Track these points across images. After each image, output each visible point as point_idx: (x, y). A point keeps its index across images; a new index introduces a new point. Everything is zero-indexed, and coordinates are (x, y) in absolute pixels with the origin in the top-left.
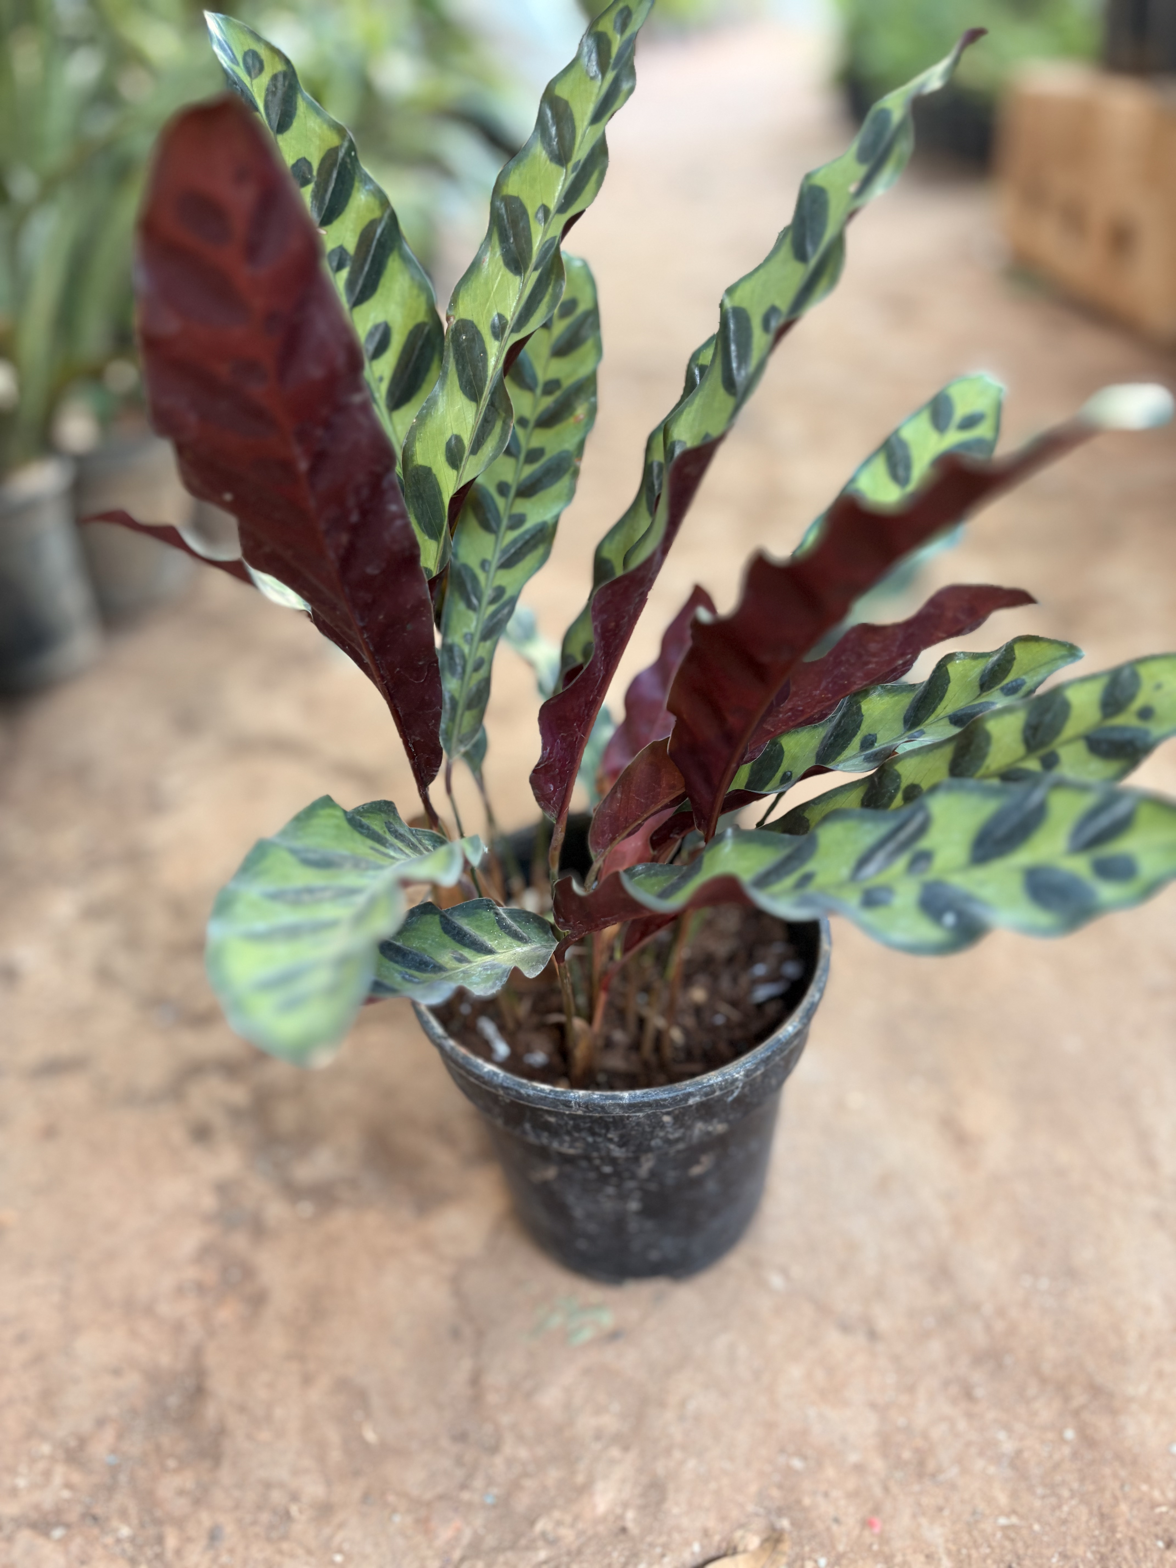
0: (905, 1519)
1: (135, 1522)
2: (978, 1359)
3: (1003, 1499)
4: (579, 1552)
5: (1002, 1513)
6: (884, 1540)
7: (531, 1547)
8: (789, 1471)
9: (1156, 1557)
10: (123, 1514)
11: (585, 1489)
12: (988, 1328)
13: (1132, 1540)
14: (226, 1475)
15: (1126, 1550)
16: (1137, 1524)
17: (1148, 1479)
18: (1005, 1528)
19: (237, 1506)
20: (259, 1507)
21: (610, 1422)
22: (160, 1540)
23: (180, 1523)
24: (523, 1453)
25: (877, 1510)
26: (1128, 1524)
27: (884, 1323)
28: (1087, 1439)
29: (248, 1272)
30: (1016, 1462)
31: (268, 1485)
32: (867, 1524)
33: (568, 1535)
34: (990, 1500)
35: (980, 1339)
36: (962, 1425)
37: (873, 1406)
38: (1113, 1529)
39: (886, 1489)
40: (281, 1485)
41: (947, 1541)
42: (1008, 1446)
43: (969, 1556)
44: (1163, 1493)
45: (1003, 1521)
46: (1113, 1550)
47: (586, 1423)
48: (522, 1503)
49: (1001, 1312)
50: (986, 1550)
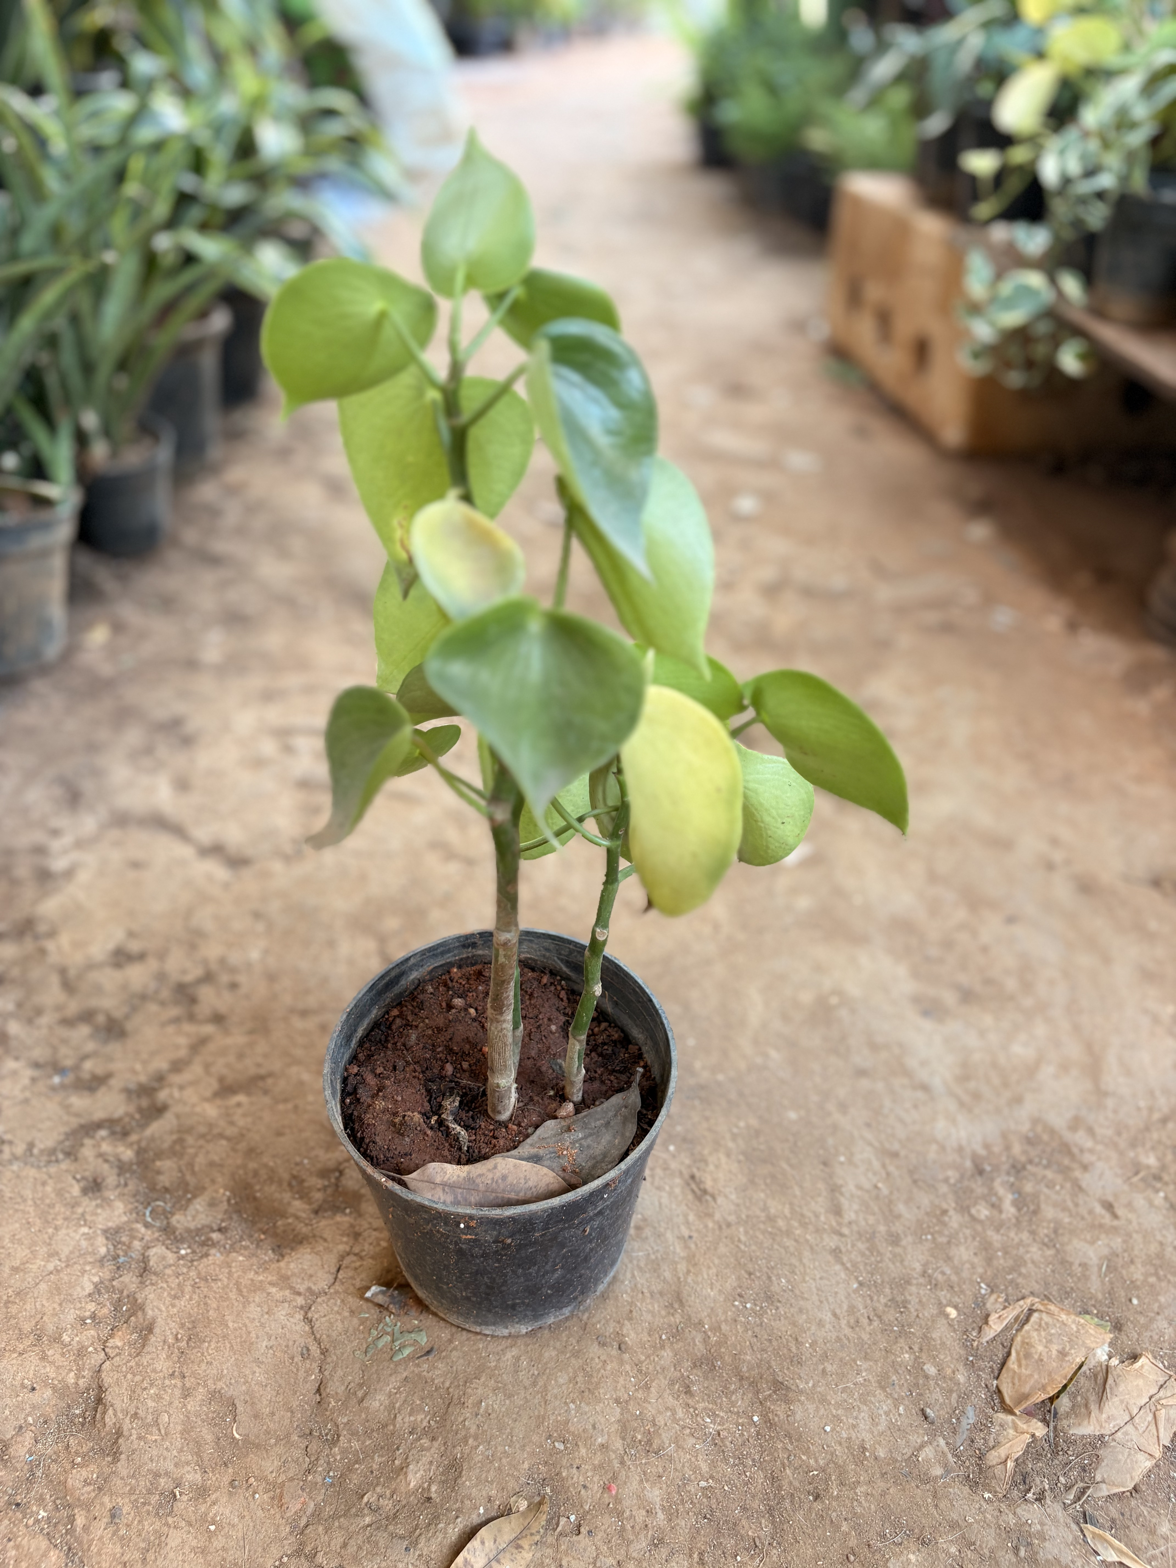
0: (634, 1485)
1: (50, 1506)
2: (696, 1364)
3: (705, 1467)
4: (395, 1516)
5: (703, 1478)
6: (618, 1500)
7: (359, 1514)
8: (554, 1451)
9: (806, 1507)
10: (41, 1500)
11: (402, 1469)
12: (706, 1340)
13: (792, 1495)
14: (122, 1467)
15: (787, 1504)
16: (796, 1484)
17: (807, 1452)
18: (704, 1489)
19: (132, 1491)
20: (150, 1492)
21: (421, 1419)
22: (72, 1519)
23: (87, 1506)
24: (356, 1445)
25: (614, 1478)
26: (791, 1483)
27: (631, 1338)
28: (769, 1423)
29: (137, 1307)
30: (717, 1440)
31: (157, 1475)
32: (607, 1488)
33: (387, 1504)
34: (695, 1469)
35: (700, 1348)
36: (680, 1414)
37: (617, 1401)
38: (780, 1488)
39: (622, 1463)
40: (167, 1474)
41: (662, 1500)
42: (712, 1429)
43: (677, 1511)
44: (816, 1461)
45: (703, 1484)
46: (778, 1504)
47: (404, 1421)
48: (354, 1480)
49: (716, 1328)
50: (688, 1505)
